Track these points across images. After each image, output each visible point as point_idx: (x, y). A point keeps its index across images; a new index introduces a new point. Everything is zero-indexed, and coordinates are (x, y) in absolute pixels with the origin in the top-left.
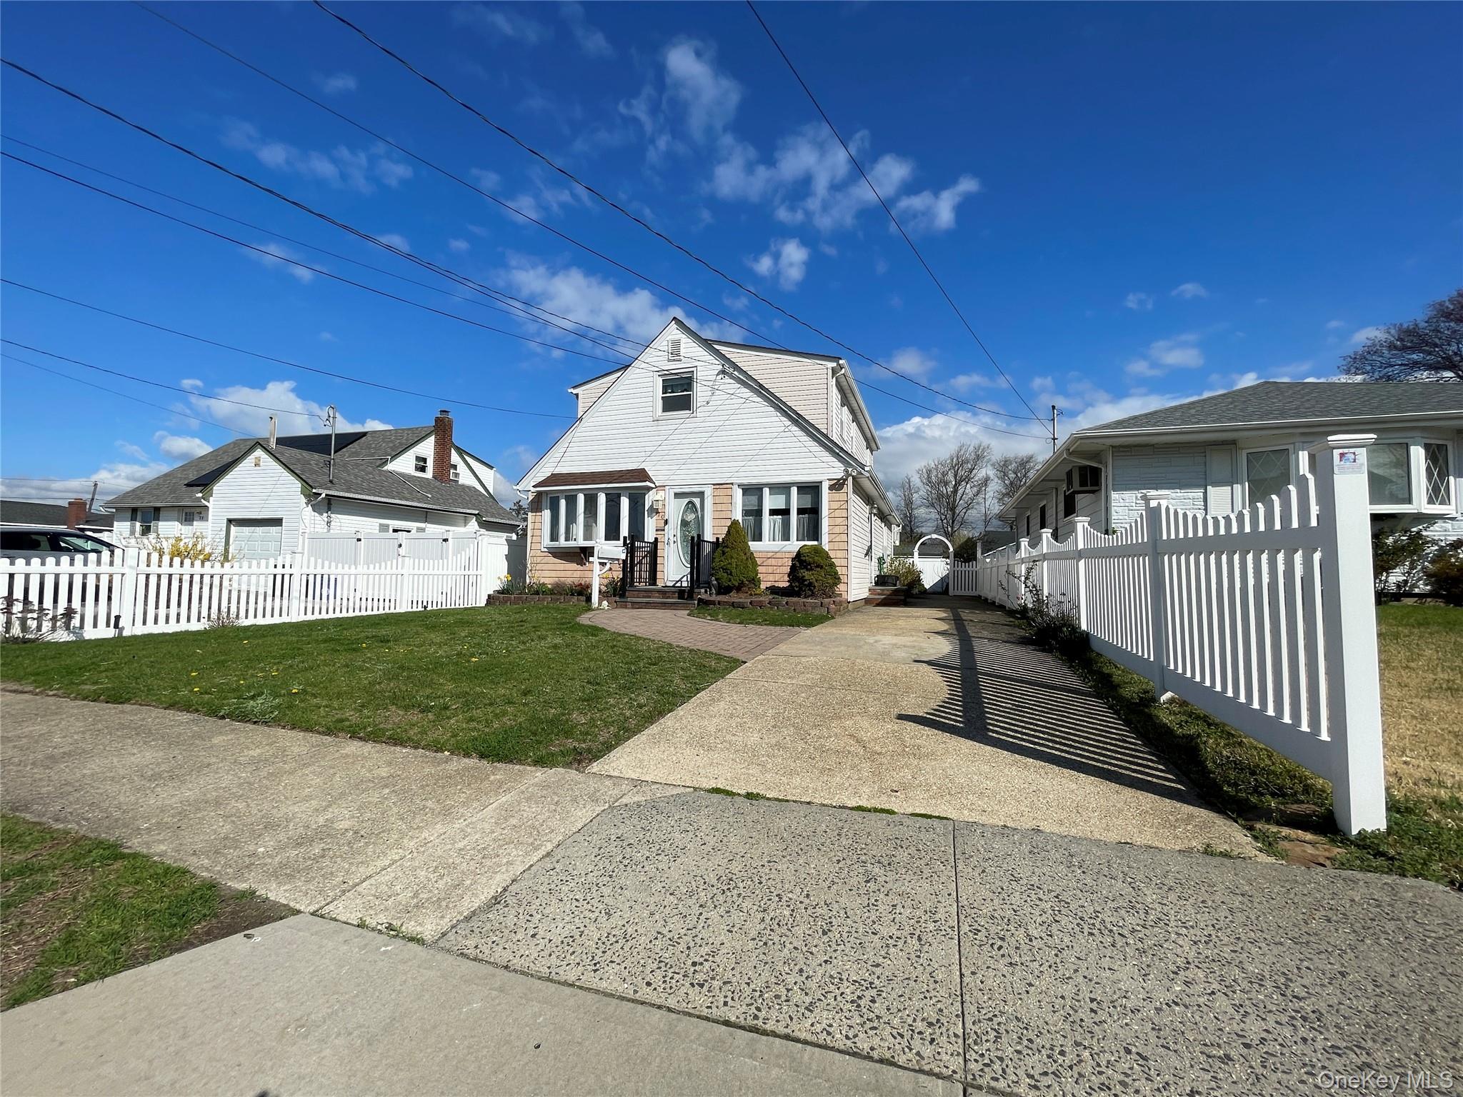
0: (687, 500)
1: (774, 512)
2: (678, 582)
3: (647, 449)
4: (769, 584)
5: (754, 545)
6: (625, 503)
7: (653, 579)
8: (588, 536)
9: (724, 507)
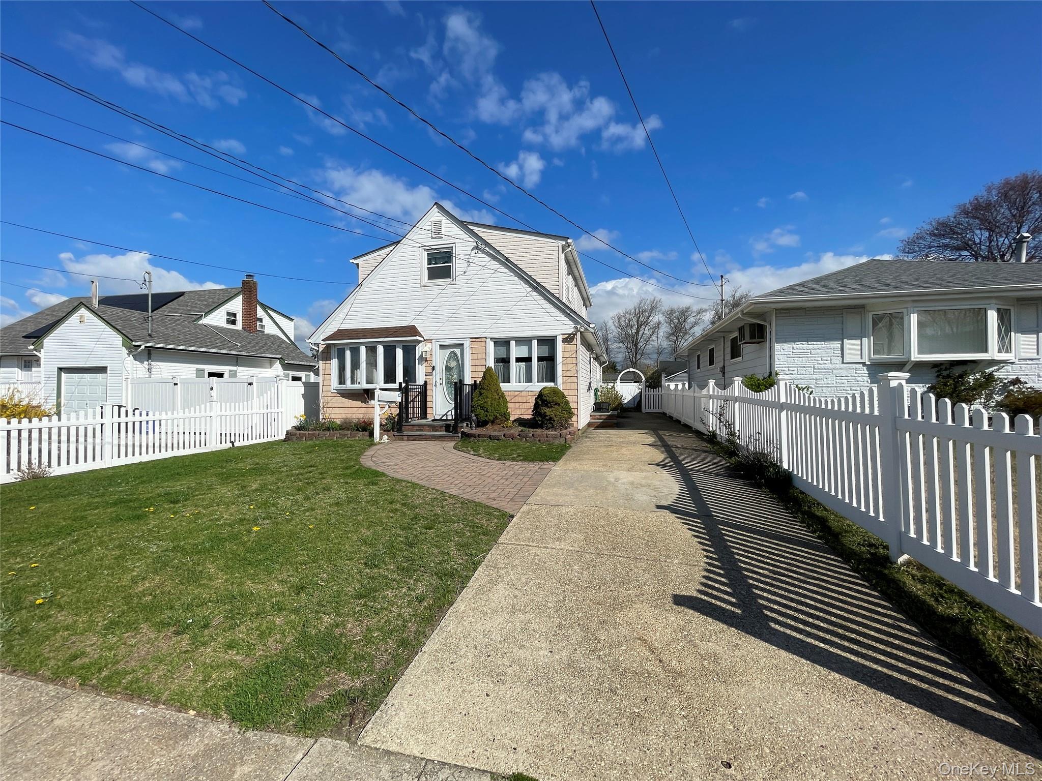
0: (449, 351)
1: (518, 360)
2: (444, 416)
3: (417, 310)
4: (516, 417)
5: (504, 386)
6: (399, 353)
7: (424, 415)
8: (369, 381)
9: (480, 356)
